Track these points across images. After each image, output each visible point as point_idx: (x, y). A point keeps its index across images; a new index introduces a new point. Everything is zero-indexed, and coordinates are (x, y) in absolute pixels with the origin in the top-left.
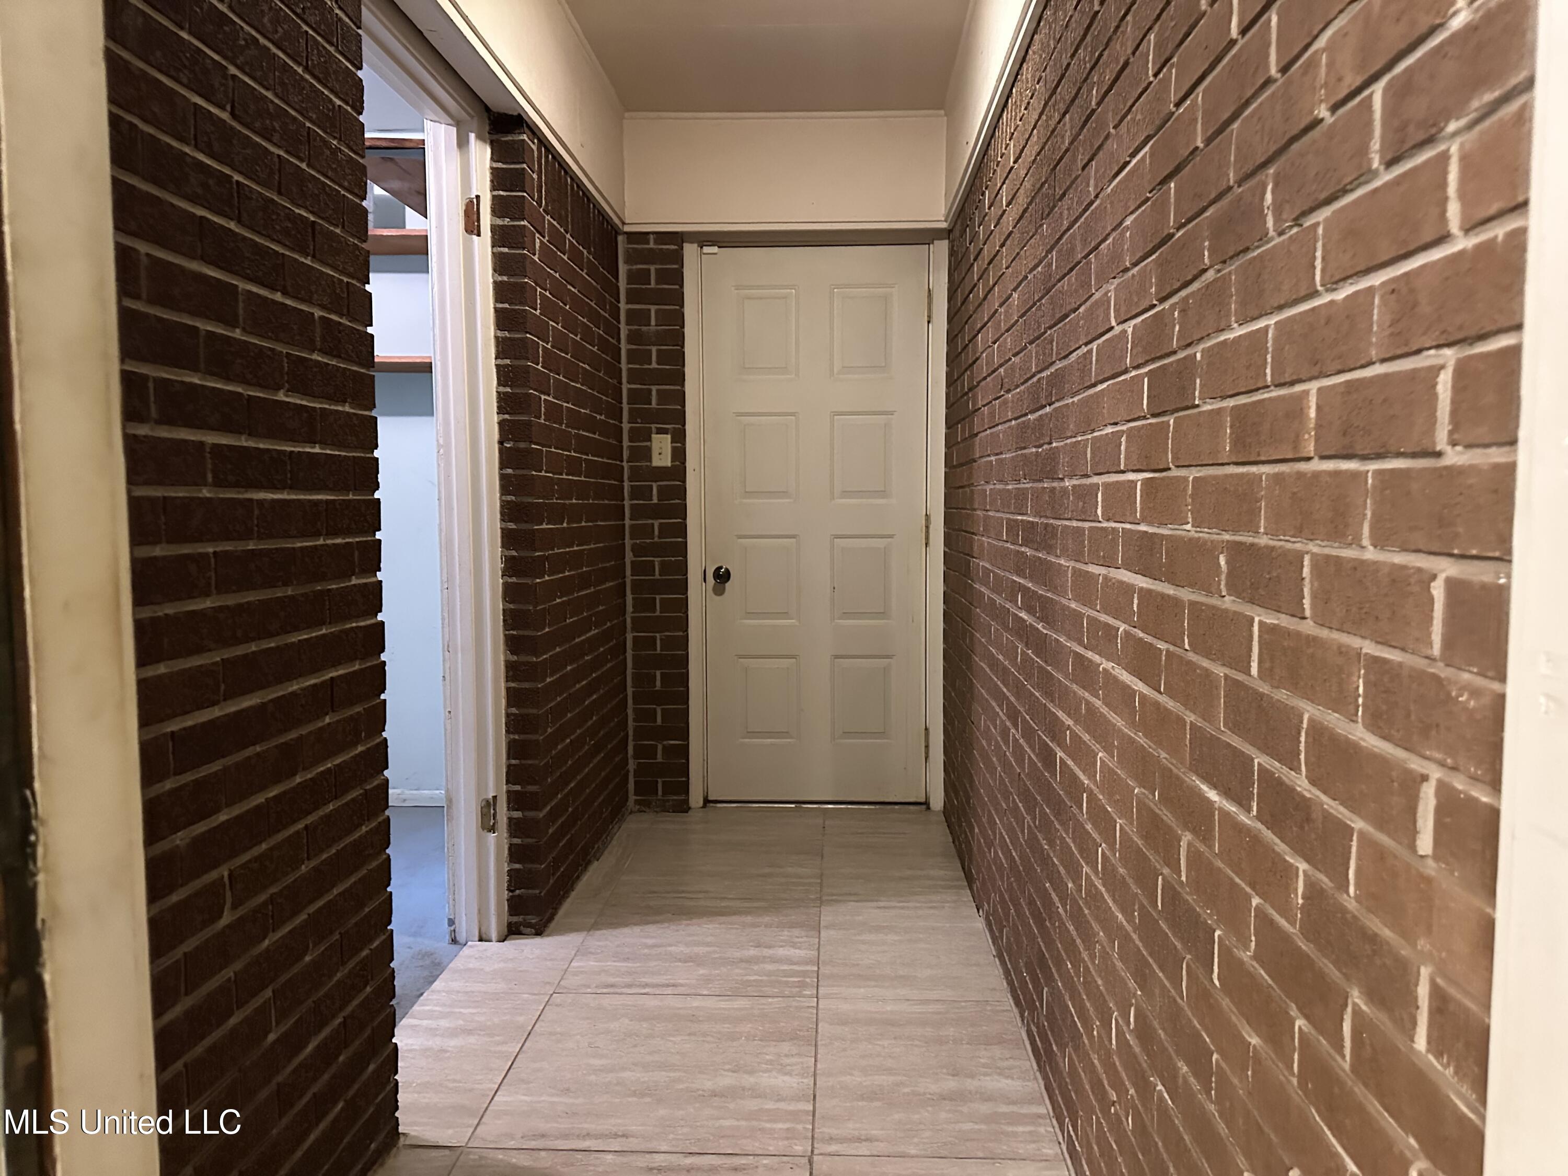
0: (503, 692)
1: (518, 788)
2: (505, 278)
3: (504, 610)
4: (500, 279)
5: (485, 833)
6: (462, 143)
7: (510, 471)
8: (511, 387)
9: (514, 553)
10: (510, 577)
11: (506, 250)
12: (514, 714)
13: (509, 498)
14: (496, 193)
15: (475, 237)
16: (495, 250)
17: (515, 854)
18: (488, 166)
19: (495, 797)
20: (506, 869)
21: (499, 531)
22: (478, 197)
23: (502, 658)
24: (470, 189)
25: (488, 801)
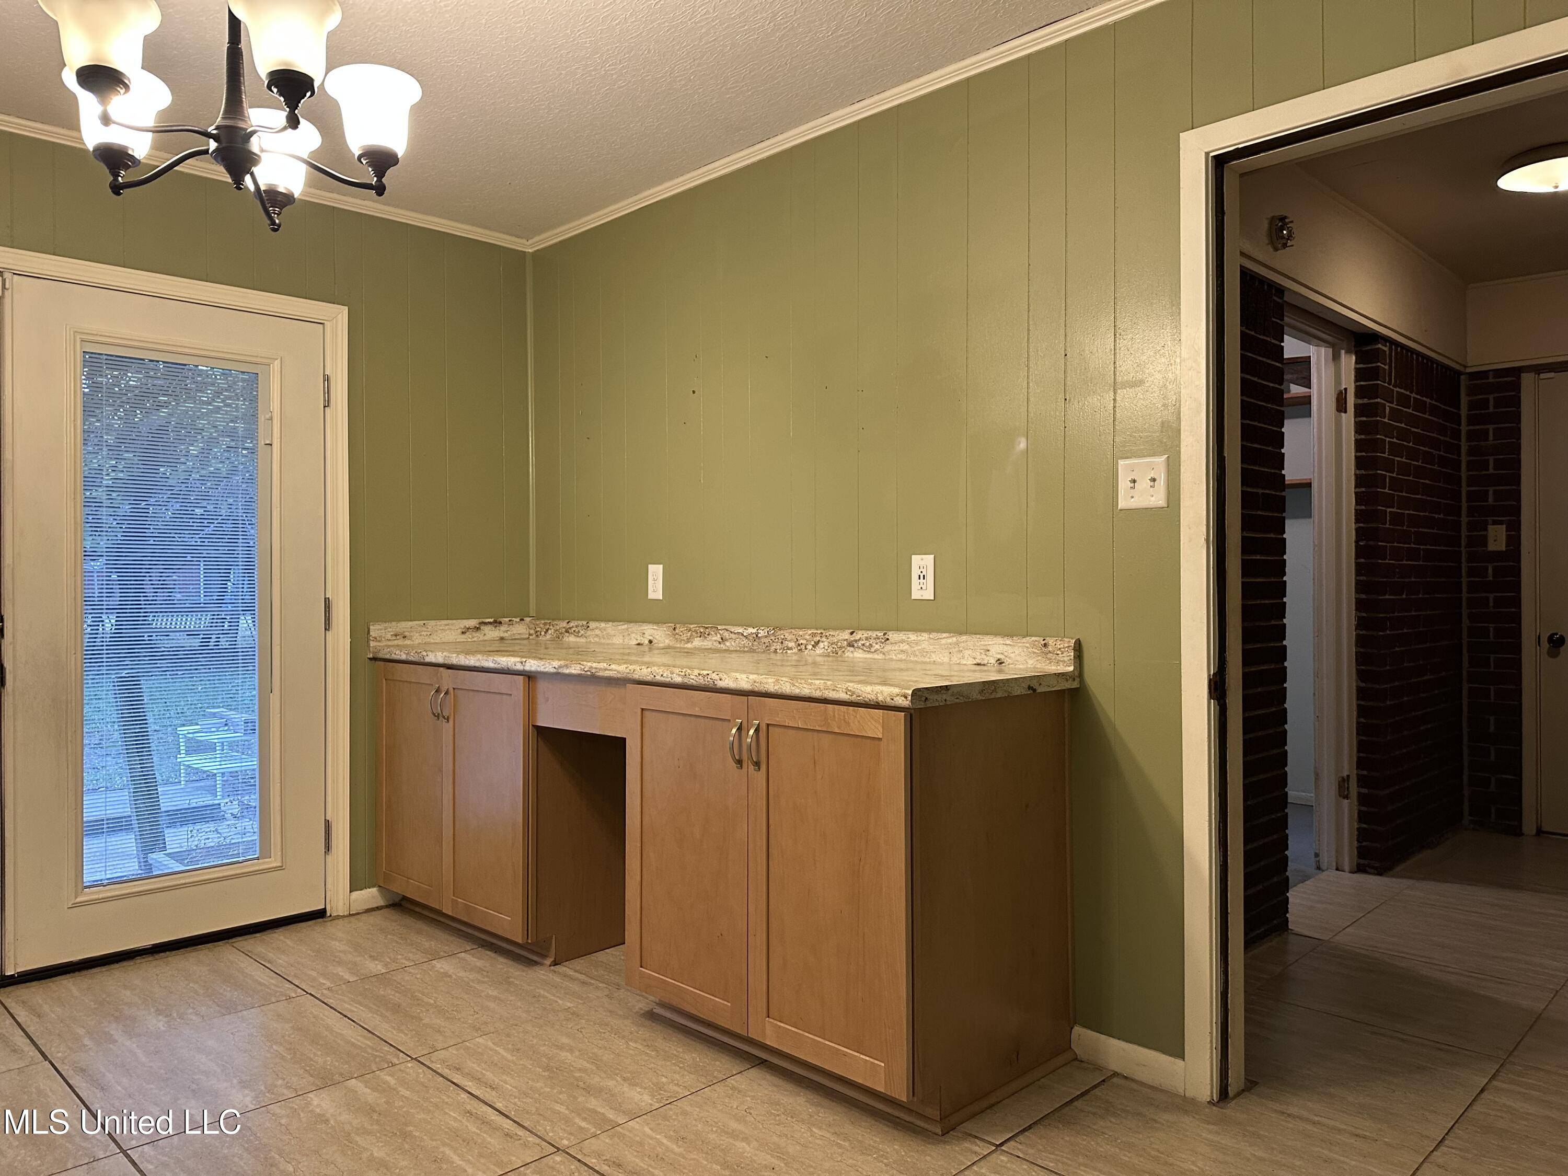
0: (1355, 707)
1: (1365, 773)
2: (1363, 437)
3: (1356, 652)
4: (1359, 437)
5: (1341, 799)
6: (1336, 357)
7: (1362, 560)
8: (1365, 506)
9: (1364, 615)
10: (1361, 630)
11: (1364, 419)
12: (1362, 723)
13: (1362, 578)
14: (1358, 384)
15: (1343, 414)
16: (1357, 419)
17: (1362, 817)
18: (1353, 367)
19: (1348, 776)
20: (1356, 827)
21: (1354, 600)
22: (1346, 389)
23: (1355, 684)
24: (1340, 384)
25: (1343, 778)
